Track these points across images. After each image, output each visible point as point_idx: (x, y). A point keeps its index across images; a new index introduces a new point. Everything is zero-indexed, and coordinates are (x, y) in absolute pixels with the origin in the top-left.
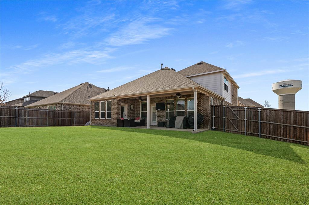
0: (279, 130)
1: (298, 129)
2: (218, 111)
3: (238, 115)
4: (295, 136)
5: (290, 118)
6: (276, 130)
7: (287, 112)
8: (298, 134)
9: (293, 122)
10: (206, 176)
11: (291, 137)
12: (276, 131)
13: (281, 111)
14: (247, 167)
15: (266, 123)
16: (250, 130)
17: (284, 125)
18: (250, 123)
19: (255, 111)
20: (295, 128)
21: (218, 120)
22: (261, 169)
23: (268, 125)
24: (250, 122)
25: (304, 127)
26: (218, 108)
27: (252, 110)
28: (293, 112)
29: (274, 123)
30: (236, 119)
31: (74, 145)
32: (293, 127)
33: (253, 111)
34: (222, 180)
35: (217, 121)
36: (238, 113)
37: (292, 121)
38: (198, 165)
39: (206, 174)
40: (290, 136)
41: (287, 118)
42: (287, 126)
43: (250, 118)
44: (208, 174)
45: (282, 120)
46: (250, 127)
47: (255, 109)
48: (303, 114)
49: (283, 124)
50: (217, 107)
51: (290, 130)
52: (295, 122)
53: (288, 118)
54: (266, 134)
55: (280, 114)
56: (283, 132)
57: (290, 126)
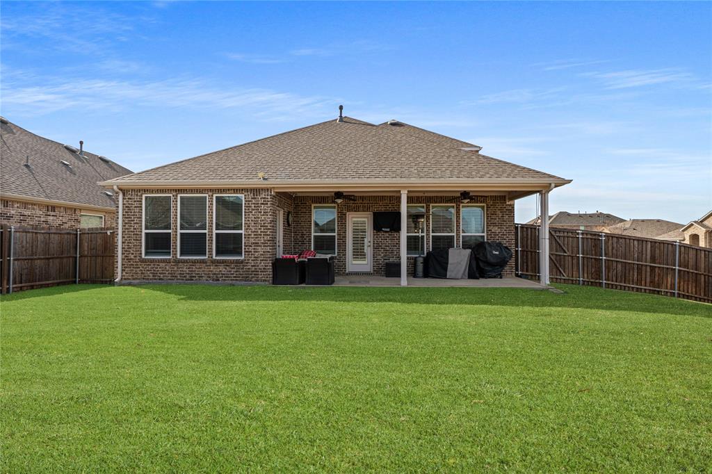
0: (631, 273)
1: (657, 270)
2: (527, 238)
3: (566, 245)
4: (652, 282)
5: (646, 251)
6: (627, 272)
7: (643, 241)
8: (656, 279)
9: (651, 258)
10: (469, 401)
11: (648, 284)
12: (627, 275)
13: (634, 240)
14: (565, 376)
15: (612, 261)
16: (586, 275)
17: (638, 264)
18: (586, 262)
19: (595, 239)
20: (653, 268)
21: (527, 256)
22: (599, 381)
23: (615, 264)
24: (585, 259)
25: (665, 266)
26: (527, 230)
27: (590, 237)
28: (651, 242)
29: (624, 261)
30: (561, 254)
31: (165, 322)
32: (651, 266)
33: (591, 239)
34: (507, 411)
35: (525, 257)
36: (566, 242)
37: (649, 257)
38: (452, 372)
39: (470, 394)
40: (646, 283)
41: (642, 251)
42: (642, 265)
43: (585, 253)
44: (474, 395)
45: (636, 256)
46: (586, 268)
47: (595, 235)
48: (662, 245)
49: (637, 262)
50: (525, 229)
51: (646, 271)
52: (653, 259)
53: (644, 252)
54: (612, 281)
55: (632, 244)
56: (636, 276)
57: (646, 265)
